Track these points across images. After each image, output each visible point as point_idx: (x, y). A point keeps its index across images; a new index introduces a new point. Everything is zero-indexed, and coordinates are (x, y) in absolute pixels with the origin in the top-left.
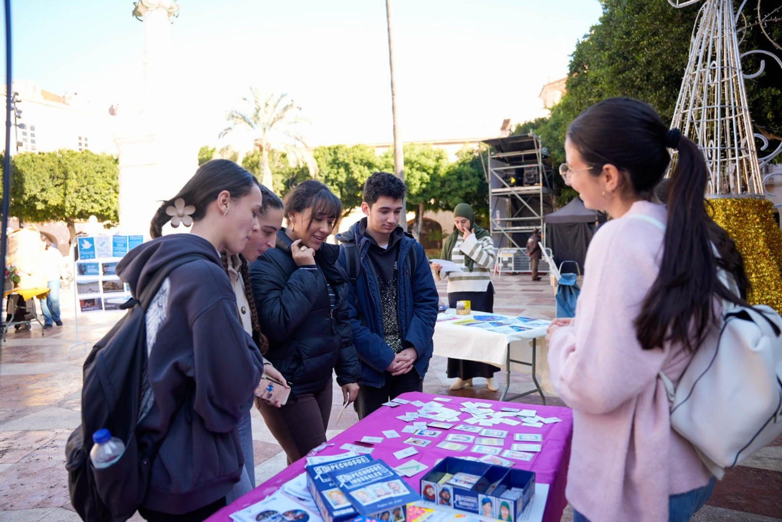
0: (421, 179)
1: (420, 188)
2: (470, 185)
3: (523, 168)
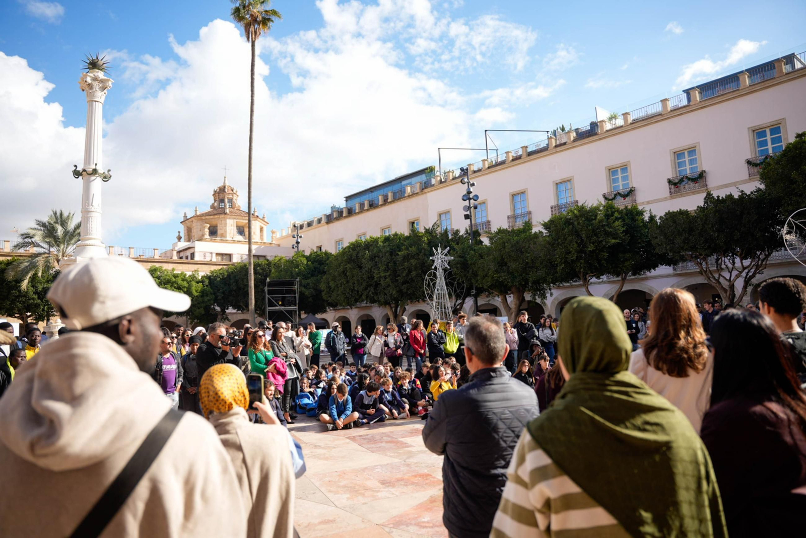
3: (287, 297)
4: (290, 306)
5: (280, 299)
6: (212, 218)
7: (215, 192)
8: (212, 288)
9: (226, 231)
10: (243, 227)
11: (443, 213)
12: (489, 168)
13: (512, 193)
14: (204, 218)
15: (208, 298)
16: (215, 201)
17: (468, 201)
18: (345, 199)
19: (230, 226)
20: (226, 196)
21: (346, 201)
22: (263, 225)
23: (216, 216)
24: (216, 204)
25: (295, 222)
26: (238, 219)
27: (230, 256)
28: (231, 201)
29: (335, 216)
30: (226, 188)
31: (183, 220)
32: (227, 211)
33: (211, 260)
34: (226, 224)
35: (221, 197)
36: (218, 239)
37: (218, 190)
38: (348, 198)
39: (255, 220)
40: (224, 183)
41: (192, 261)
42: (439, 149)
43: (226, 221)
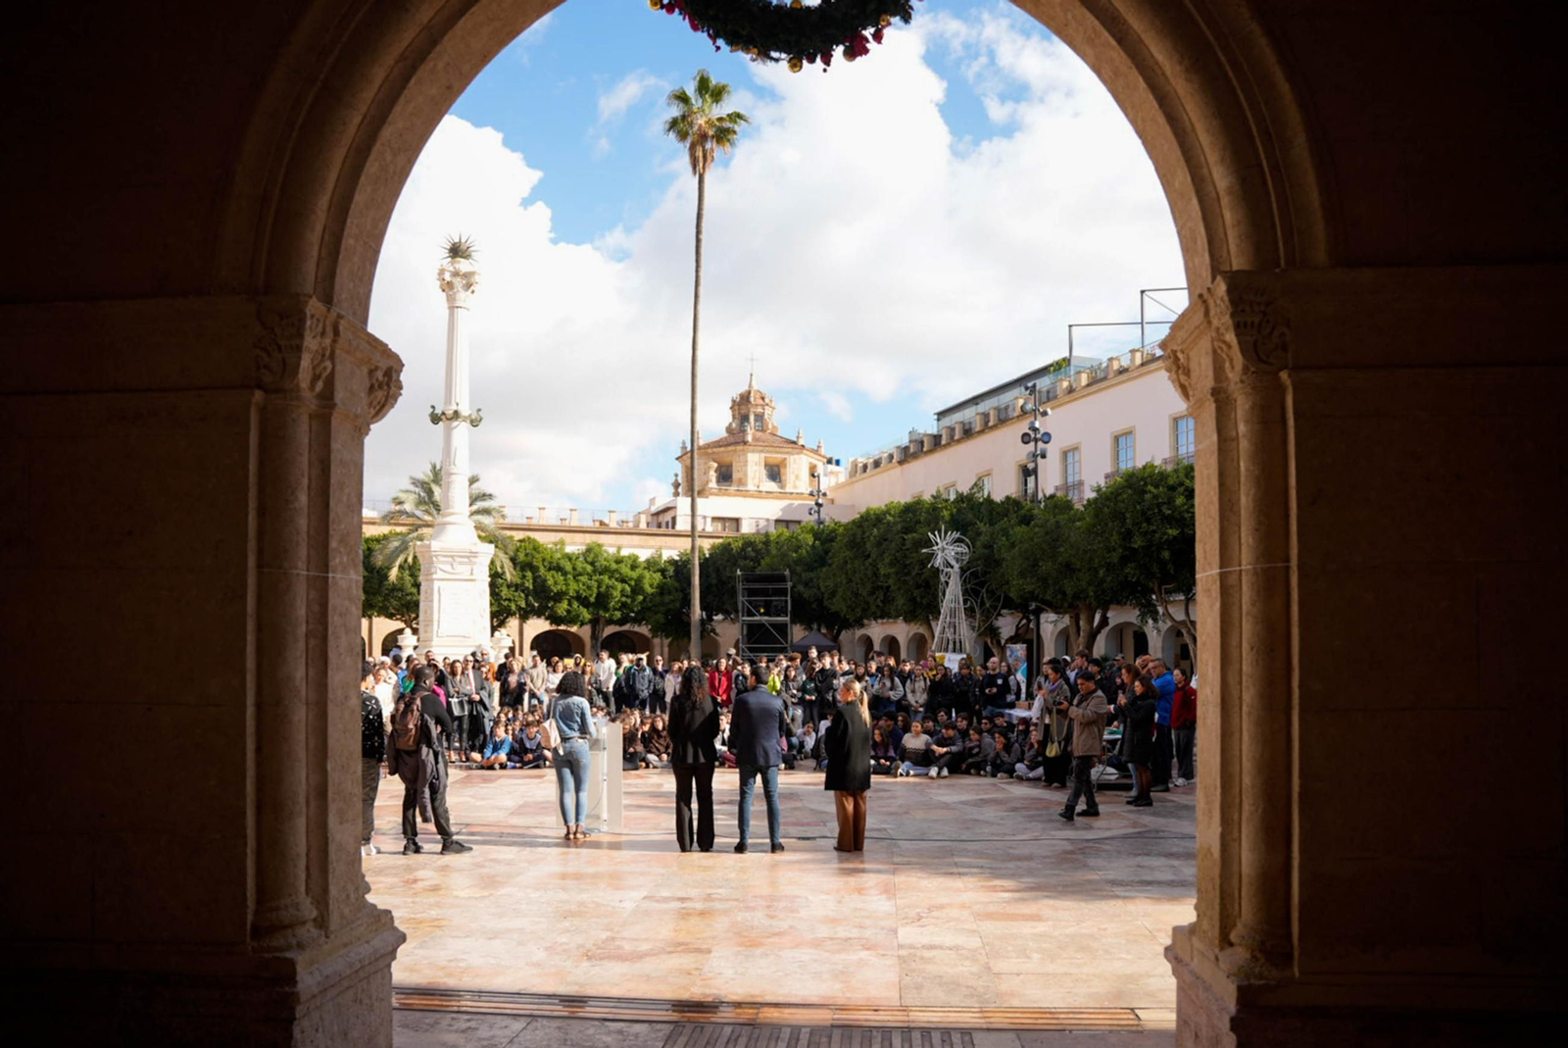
0: (622, 591)
1: (619, 601)
2: (673, 601)
3: (771, 601)
4: (779, 616)
5: (762, 604)
6: (723, 452)
7: (734, 401)
8: (678, 581)
9: (746, 475)
10: (778, 466)
11: (1069, 451)
12: (1142, 365)
13: (1175, 416)
14: (710, 451)
15: (671, 597)
16: (734, 417)
17: (1032, 444)
18: (936, 417)
19: (753, 466)
20: (752, 410)
21: (938, 420)
22: (815, 462)
23: (730, 448)
24: (734, 425)
25: (856, 460)
26: (768, 452)
27: (737, 521)
28: (760, 417)
29: (912, 450)
30: (752, 394)
31: (679, 454)
32: (749, 438)
33: (704, 530)
34: (747, 461)
35: (742, 412)
36: (733, 488)
37: (738, 400)
38: (941, 415)
39: (798, 454)
40: (750, 385)
41: (670, 531)
42: (1070, 326)
43: (746, 457)
